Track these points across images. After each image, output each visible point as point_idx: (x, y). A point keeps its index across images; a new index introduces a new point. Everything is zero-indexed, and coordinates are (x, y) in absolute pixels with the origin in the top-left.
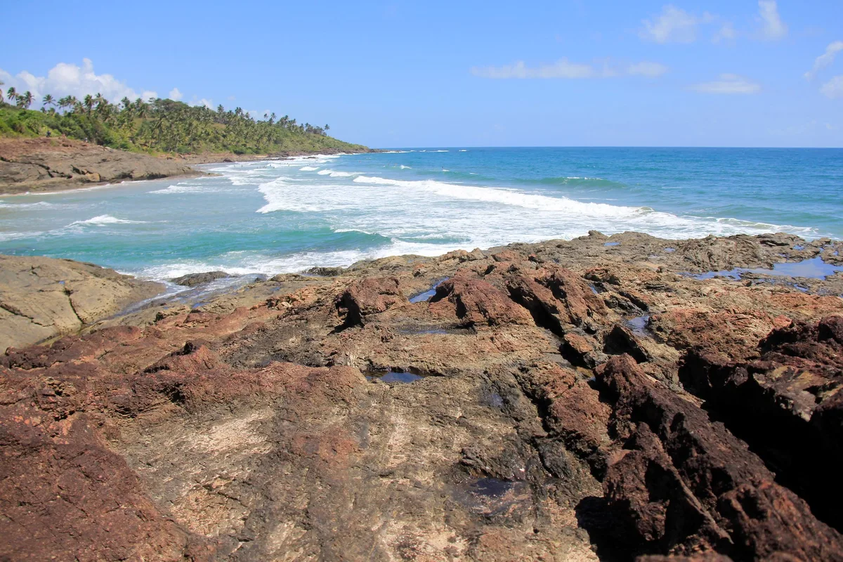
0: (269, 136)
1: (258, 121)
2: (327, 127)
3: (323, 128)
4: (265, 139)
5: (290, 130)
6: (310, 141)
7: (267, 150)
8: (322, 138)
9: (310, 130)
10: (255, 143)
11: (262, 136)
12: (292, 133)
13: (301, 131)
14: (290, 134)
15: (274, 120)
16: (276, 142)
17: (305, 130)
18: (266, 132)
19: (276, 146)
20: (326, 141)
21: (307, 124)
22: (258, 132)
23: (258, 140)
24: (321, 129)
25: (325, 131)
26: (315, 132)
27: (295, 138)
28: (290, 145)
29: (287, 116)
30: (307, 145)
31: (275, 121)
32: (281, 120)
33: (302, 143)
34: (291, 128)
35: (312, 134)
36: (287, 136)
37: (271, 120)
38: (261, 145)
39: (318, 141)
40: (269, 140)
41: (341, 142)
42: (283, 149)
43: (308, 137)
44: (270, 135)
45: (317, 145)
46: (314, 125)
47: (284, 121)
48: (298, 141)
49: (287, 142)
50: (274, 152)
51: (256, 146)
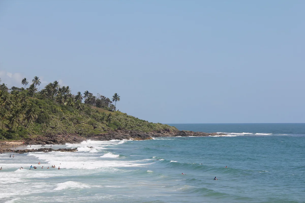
0: (28, 113)
1: (14, 88)
2: (116, 97)
3: (111, 99)
4: (22, 117)
5: (61, 102)
6: (90, 119)
7: (25, 133)
8: (108, 113)
9: (91, 100)
10: (7, 122)
11: (17, 112)
12: (62, 106)
13: (77, 104)
14: (59, 109)
15: (37, 87)
16: (38, 121)
17: (83, 101)
18: (23, 107)
19: (39, 127)
20: (114, 119)
21: (87, 93)
22: (11, 106)
23: (10, 119)
24: (108, 100)
25: (114, 103)
26: (99, 104)
27: (68, 115)
28: (59, 124)
29: (56, 83)
30: (85, 124)
31: (40, 88)
32: (48, 87)
33: (78, 122)
34: (63, 100)
35: (94, 107)
36: (55, 111)
37: (33, 86)
38: (15, 126)
39: (102, 119)
40: (28, 118)
41: (137, 119)
42: (48, 130)
43: (88, 113)
44: (30, 110)
45: (100, 125)
46: (97, 94)
47: (51, 88)
48: (71, 120)
49: (55, 121)
50: (35, 136)
51: (7, 126)
